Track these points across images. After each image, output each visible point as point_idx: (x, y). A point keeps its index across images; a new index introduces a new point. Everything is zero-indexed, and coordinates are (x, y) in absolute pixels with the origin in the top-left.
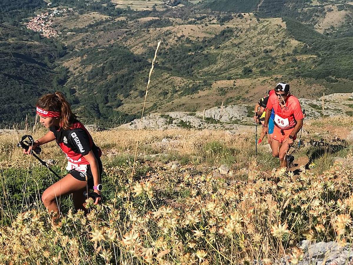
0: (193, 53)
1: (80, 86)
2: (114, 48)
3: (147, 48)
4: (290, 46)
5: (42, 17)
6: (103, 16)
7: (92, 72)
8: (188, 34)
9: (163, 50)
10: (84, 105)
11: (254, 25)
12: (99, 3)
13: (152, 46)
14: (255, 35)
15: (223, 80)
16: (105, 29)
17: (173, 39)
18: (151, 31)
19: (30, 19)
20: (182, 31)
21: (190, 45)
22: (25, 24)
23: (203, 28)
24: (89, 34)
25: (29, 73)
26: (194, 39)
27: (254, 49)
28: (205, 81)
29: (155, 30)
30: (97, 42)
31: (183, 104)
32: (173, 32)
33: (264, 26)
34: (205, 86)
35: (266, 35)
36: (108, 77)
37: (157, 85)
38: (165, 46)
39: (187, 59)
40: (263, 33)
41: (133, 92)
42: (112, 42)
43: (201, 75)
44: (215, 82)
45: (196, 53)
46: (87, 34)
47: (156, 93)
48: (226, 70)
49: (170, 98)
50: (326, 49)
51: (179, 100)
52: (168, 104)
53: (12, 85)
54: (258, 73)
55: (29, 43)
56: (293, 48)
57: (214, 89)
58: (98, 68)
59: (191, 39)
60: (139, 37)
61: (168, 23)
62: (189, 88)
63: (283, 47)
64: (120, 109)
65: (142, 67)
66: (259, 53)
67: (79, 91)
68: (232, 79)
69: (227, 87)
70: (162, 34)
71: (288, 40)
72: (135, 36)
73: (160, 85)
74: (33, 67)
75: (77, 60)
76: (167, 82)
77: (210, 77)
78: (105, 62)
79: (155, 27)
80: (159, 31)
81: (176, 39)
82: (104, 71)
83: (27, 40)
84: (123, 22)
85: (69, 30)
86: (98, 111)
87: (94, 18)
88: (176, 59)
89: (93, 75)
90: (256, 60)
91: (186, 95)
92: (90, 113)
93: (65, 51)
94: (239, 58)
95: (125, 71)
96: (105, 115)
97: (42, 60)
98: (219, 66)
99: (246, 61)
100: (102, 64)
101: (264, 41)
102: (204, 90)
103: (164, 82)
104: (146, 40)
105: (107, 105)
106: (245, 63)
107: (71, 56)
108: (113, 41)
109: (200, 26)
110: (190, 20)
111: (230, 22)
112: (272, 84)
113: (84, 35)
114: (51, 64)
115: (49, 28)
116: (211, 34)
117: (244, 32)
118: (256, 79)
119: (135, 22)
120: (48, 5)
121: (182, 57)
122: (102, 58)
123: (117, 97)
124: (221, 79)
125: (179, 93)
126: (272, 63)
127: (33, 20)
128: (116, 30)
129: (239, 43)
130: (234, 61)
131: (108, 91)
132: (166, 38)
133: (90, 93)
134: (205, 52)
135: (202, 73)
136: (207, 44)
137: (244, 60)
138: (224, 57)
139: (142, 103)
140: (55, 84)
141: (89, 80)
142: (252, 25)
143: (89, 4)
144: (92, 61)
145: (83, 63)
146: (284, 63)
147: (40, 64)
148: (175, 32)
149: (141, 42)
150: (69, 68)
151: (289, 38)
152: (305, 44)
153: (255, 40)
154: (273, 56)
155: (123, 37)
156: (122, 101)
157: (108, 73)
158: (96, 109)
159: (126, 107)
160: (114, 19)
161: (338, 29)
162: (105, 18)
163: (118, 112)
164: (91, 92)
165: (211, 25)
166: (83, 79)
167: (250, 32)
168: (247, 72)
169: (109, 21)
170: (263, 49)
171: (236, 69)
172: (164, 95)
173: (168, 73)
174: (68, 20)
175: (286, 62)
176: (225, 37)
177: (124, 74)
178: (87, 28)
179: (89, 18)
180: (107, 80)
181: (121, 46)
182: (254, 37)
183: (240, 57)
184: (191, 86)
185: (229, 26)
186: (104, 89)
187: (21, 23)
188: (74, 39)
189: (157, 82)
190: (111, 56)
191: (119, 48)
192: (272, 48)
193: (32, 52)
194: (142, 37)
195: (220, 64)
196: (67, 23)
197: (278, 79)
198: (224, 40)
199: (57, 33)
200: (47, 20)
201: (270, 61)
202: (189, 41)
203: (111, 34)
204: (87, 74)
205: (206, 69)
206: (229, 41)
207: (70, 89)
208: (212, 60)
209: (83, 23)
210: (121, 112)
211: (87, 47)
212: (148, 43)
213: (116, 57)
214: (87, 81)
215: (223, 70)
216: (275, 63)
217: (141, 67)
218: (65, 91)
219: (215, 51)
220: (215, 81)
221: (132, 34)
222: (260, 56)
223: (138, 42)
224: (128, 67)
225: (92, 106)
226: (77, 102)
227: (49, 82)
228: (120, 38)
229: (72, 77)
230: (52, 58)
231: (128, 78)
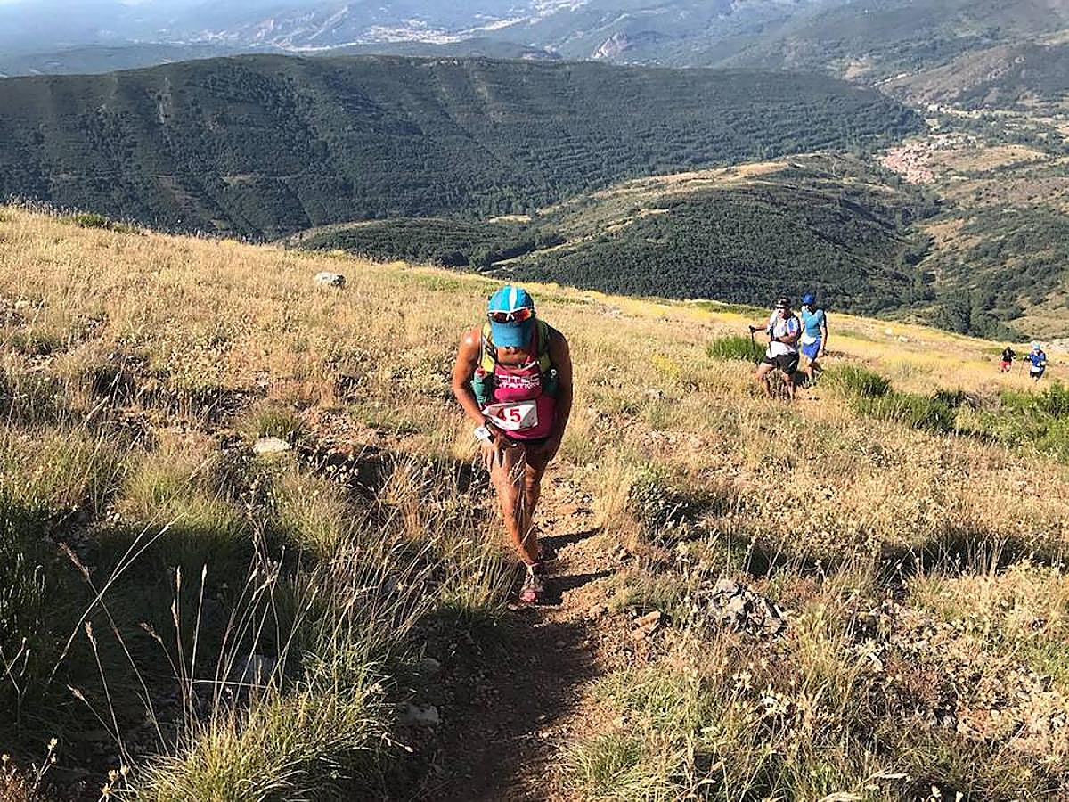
1: (946, 272)
2: (1038, 211)
5: (914, 149)
6: (1032, 152)
7: (977, 247)
10: (941, 304)
12: (1033, 131)
16: (1031, 176)
19: (892, 151)
22: (881, 158)
24: (994, 182)
25: (858, 236)
30: (1005, 197)
36: (1009, 261)
41: (1054, 294)
42: (1036, 201)
46: (991, 181)
53: (820, 250)
55: (876, 187)
58: (993, 242)
64: (1015, 323)
67: (943, 279)
74: (869, 227)
75: (954, 224)
78: (1012, 233)
82: (1002, 250)
83: (875, 184)
85: (958, 173)
86: (968, 320)
87: (1013, 155)
89: (978, 254)
92: (947, 320)
93: (938, 209)
95: (1049, 254)
96: (979, 330)
97: (890, 218)
100: (1003, 237)
105: (990, 312)
107: (946, 216)
108: (1039, 197)
113: (982, 183)
114: (903, 226)
115: (920, 168)
120: (932, 130)
122: (1005, 226)
123: (1015, 300)
127: (896, 152)
128: (1051, 179)
131: (999, 287)
133: (961, 286)
140: (899, 260)
141: (967, 262)
143: (1012, 132)
144: (984, 229)
145: (966, 232)
147: (883, 224)
150: (935, 237)
157: (1010, 255)
158: (964, 316)
159: (1028, 323)
160: (1055, 159)
162: (1036, 157)
164: (965, 284)
166: (955, 260)
169: (1043, 162)
174: (961, 155)
177: (1044, 259)
178: (993, 171)
179: (1002, 154)
180: (1005, 267)
181: (1054, 210)
186: (992, 281)
187: (874, 156)
188: (962, 190)
190: (1026, 223)
191: (1051, 212)
193: (876, 203)
196: (957, 161)
199: (934, 176)
200: (921, 154)
203: (1040, 185)
204: (965, 251)
207: (924, 274)
209: (989, 162)
211: (982, 204)
213: (1037, 226)
214: (962, 263)
218: (915, 276)
224: (1058, 247)
225: (959, 309)
226: (930, 297)
227: (889, 257)
228: (1057, 194)
229: (935, 254)
230: (909, 218)
231: (1050, 268)
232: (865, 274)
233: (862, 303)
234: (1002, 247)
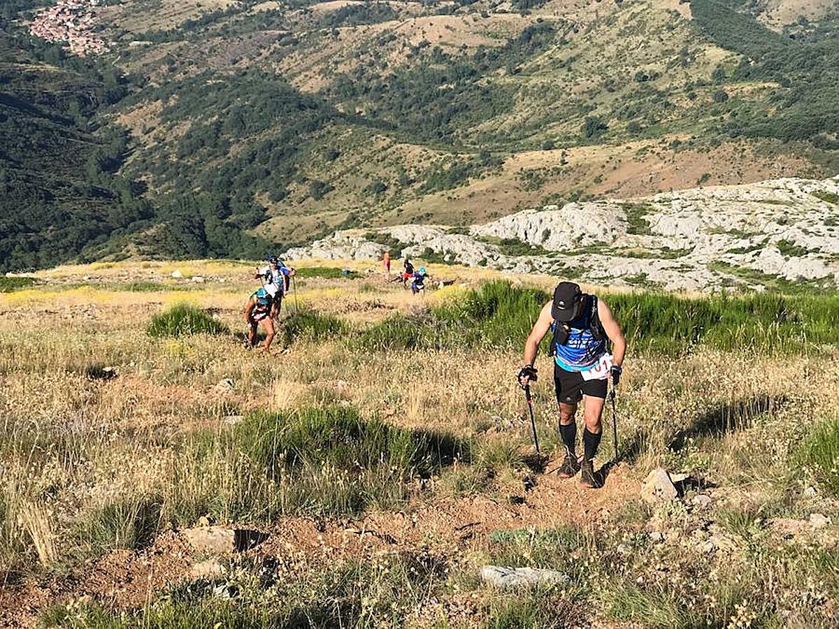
0: (452, 87)
1: (159, 175)
2: (249, 78)
3: (333, 77)
4: (704, 63)
5: (70, 7)
7: (188, 136)
8: (437, 38)
9: (375, 81)
10: (164, 221)
11: (607, 14)
13: (347, 71)
14: (611, 37)
15: (532, 150)
16: (228, 32)
17: (400, 53)
18: (343, 34)
19: (39, 12)
20: (424, 32)
21: (443, 67)
22: (26, 23)
23: (476, 23)
24: (185, 45)
25: (25, 142)
26: (455, 51)
27: (610, 72)
28: (485, 154)
29: (354, 31)
30: (205, 63)
31: (428, 215)
32: (400, 35)
33: (634, 16)
34: (486, 168)
35: (640, 38)
36: (232, 149)
37: (358, 167)
38: (378, 70)
39: (435, 102)
40: (633, 31)
41: (295, 184)
42: (245, 63)
43: (474, 140)
44: (513, 156)
45: (458, 84)
46: (181, 44)
47: (355, 187)
48: (537, 126)
49: (392, 199)
50: (802, 67)
51: (418, 204)
52: (388, 214)
54: (625, 133)
55: (32, 67)
56: (712, 68)
57: (510, 173)
58: (206, 126)
59: (446, 50)
60: (312, 49)
61: (386, 14)
62: (443, 174)
63: (685, 64)
64: (260, 229)
65: (320, 121)
66: (623, 82)
67: (157, 186)
68: (556, 148)
69: (544, 169)
70: (372, 40)
71: (698, 47)
72: (303, 47)
73: (366, 167)
74: (37, 126)
75: (152, 107)
76: (383, 159)
77: (497, 144)
78: (224, 111)
79: (355, 25)
80: (364, 32)
81: (407, 51)
82: (220, 135)
83: (28, 62)
84: (273, 13)
85: (136, 36)
86: (203, 237)
87: (201, 6)
88: (409, 100)
89: (192, 145)
90: (617, 99)
91: (435, 191)
92: (177, 241)
93: (124, 89)
94: (573, 95)
95: (276, 132)
96: (221, 247)
97: (63, 110)
98: (519, 118)
99: (590, 103)
100: (217, 117)
101: (636, 51)
102: (484, 178)
103: (376, 158)
104: (330, 57)
105: (226, 221)
106: (587, 107)
107: (138, 98)
108: (245, 60)
109: (469, 18)
110: (443, 4)
111: (545, 6)
112: (664, 158)
113: (171, 47)
114: (84, 118)
115: (84, 33)
116: (496, 37)
117: (582, 31)
118: (619, 145)
119: (301, 13)
121: (423, 97)
122: (216, 102)
123: (253, 199)
124: (527, 150)
125: (417, 186)
126: (659, 106)
127: (45, 14)
128: (253, 34)
129: (571, 58)
130: (558, 103)
131: (229, 186)
132: (380, 49)
133: (183, 192)
134: (483, 83)
135: (476, 135)
136: (486, 62)
137: (585, 102)
138: (532, 95)
139: (318, 215)
140: (92, 168)
141: (182, 157)
142: (601, 14)
144: (190, 111)
145: (168, 116)
146: (691, 105)
147: (56, 119)
148: (404, 34)
149: (318, 63)
150: (131, 129)
151: (700, 42)
152: (742, 56)
153: (611, 50)
154: (662, 88)
155: (271, 51)
156: (266, 209)
157: (231, 140)
158: (197, 231)
159: (275, 226)
160: (251, 6)
161: (817, 25)
162: (228, 5)
163: (254, 238)
164: (187, 187)
165: (496, 15)
166: (166, 156)
167: (597, 31)
168: (595, 131)
169: (238, 12)
170: (633, 72)
171: (565, 124)
172: (378, 192)
173: (388, 136)
174: (133, 11)
175: (698, 101)
176: (535, 45)
177: (272, 139)
178: (180, 29)
179: (186, 5)
180: (229, 158)
181: (267, 74)
182: (608, 43)
183: (575, 94)
184: (447, 167)
185: (544, 17)
186: (220, 179)
187: (16, 21)
188: (148, 59)
189: (358, 158)
190: (238, 96)
191: (263, 77)
192: (657, 67)
193: (37, 89)
194: (319, 50)
195: (521, 111)
196: (131, 20)
197: (680, 143)
198: (530, 53)
199: (106, 44)
200: (80, 14)
201: (655, 102)
202: (440, 56)
203: (242, 43)
204: (175, 142)
205: (485, 125)
206: (545, 54)
207: (131, 183)
208: (502, 103)
209: (172, 18)
210: (265, 237)
211: (179, 77)
212: (336, 63)
213: (253, 97)
214: (175, 160)
215: (530, 128)
216: (667, 105)
217: (317, 122)
218: (119, 187)
219: (509, 80)
220: (511, 154)
221: (296, 42)
222: (626, 90)
223: (309, 61)
224: (285, 123)
225: (189, 224)
226: (147, 214)
227: (77, 165)
228: (265, 52)
229: (137, 153)
230: (88, 106)
231: (282, 150)
232: (49, 197)
233: (56, 238)
234: (219, 131)
